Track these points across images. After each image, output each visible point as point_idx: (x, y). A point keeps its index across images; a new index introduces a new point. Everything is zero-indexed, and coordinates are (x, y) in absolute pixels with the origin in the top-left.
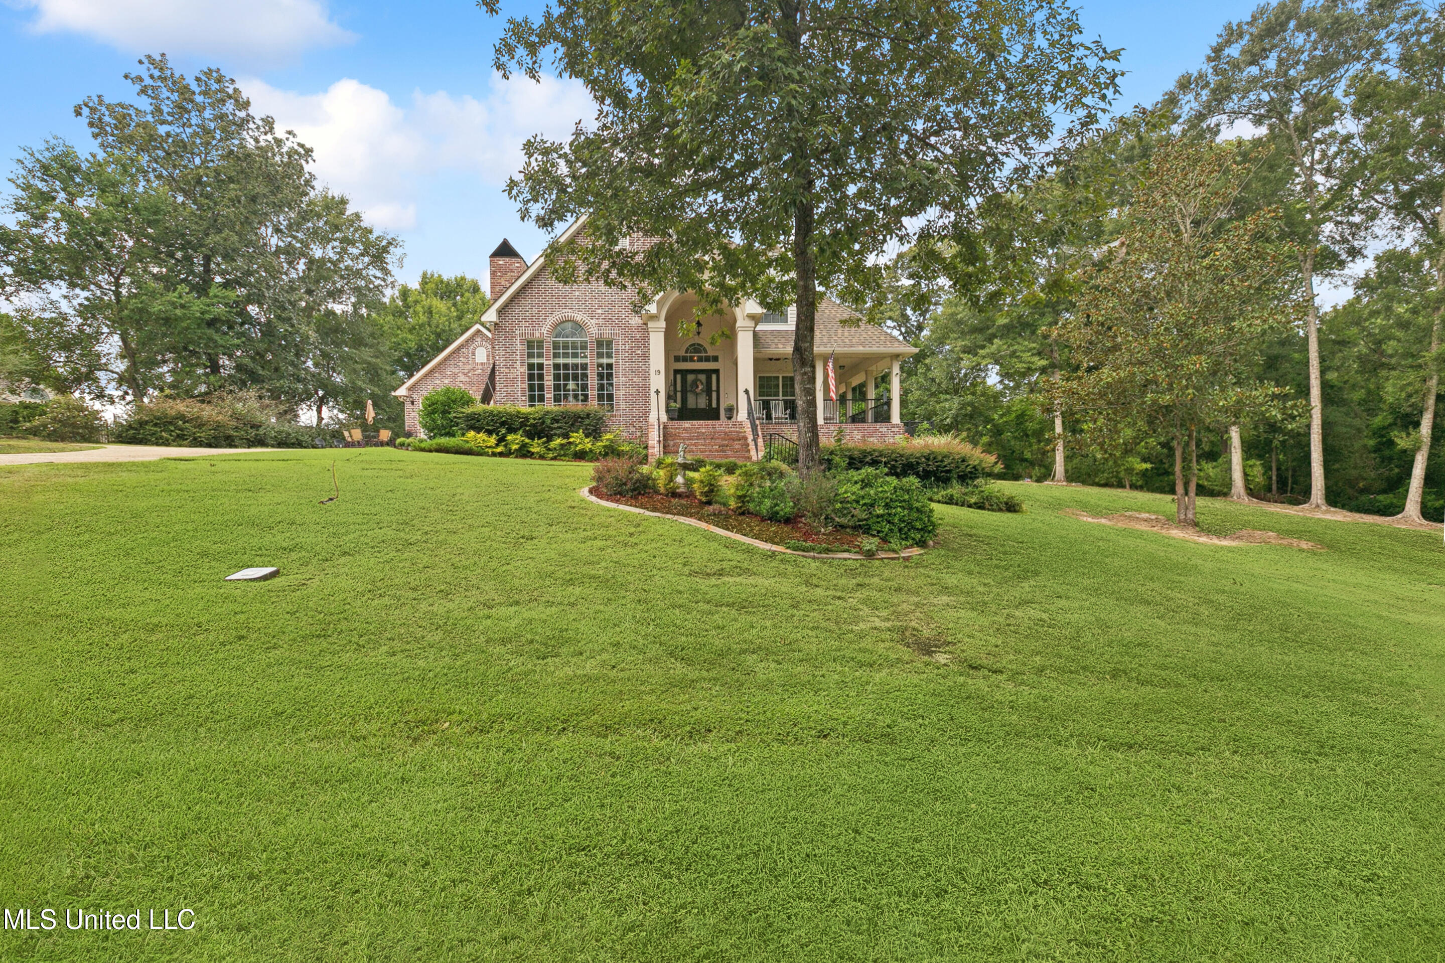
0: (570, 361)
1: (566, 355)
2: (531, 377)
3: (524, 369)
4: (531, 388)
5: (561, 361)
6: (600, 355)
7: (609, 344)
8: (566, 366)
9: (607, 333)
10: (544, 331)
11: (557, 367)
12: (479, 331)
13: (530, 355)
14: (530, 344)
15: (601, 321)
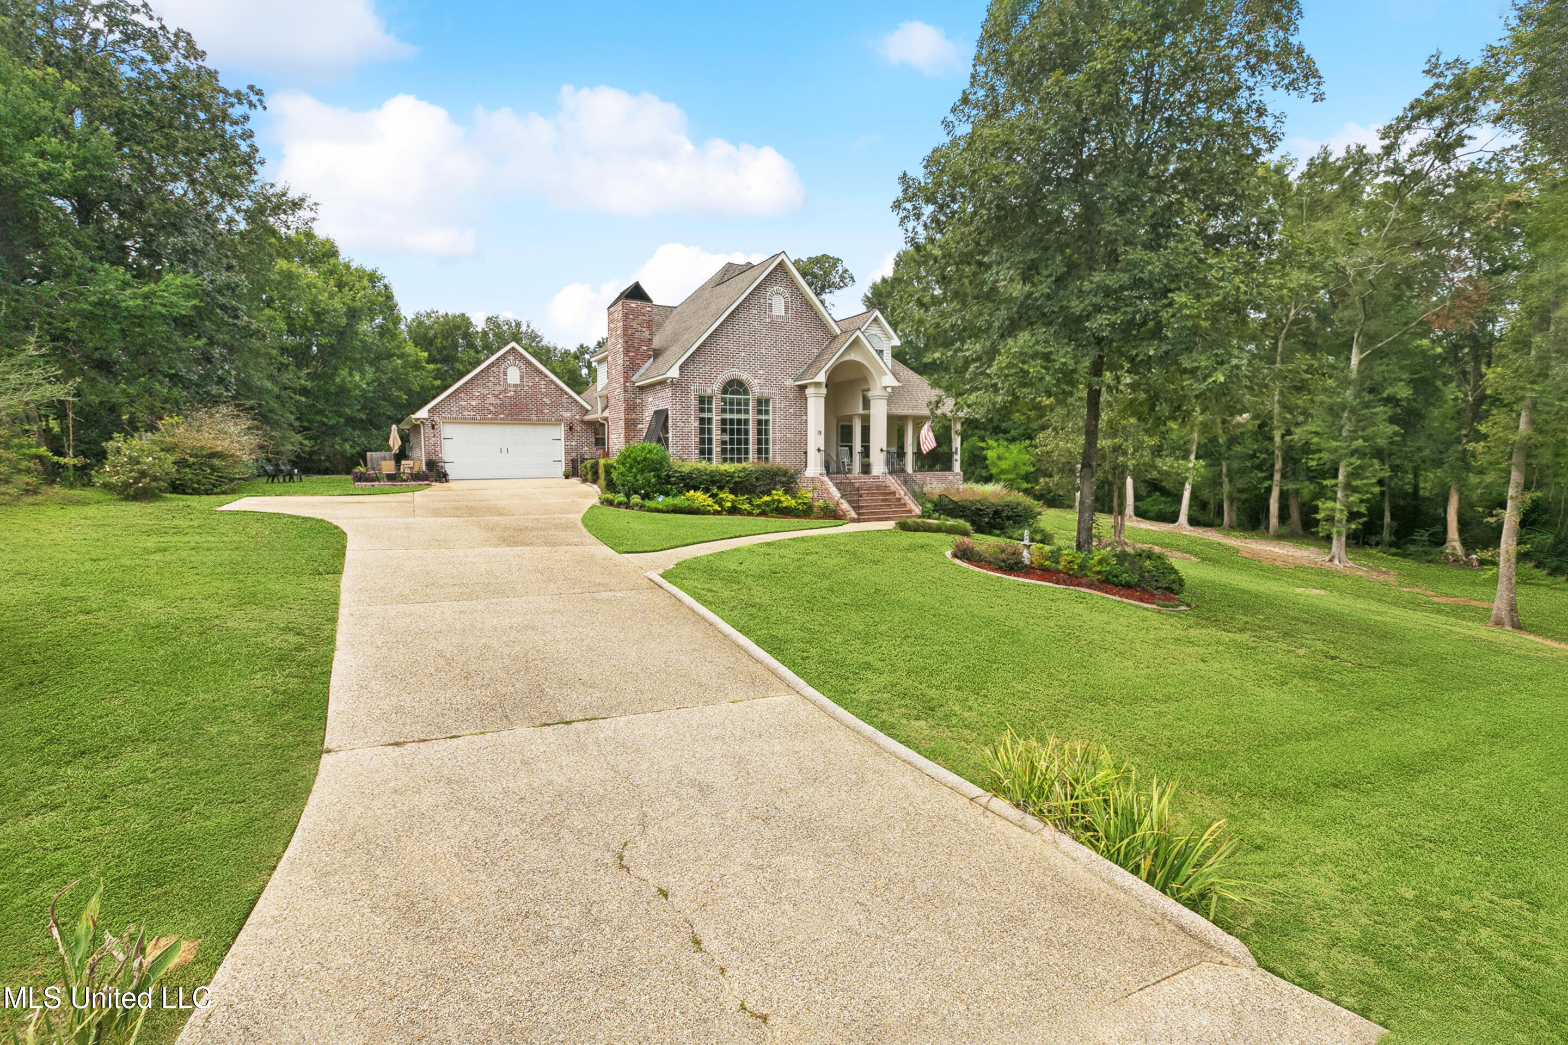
0: (735, 416)
1: (732, 411)
2: (702, 431)
3: (697, 424)
4: (702, 441)
5: (728, 416)
6: (760, 412)
7: (767, 401)
8: (732, 421)
9: (767, 392)
10: (714, 388)
11: (724, 421)
12: (513, 349)
13: (702, 410)
14: (702, 400)
15: (762, 381)
